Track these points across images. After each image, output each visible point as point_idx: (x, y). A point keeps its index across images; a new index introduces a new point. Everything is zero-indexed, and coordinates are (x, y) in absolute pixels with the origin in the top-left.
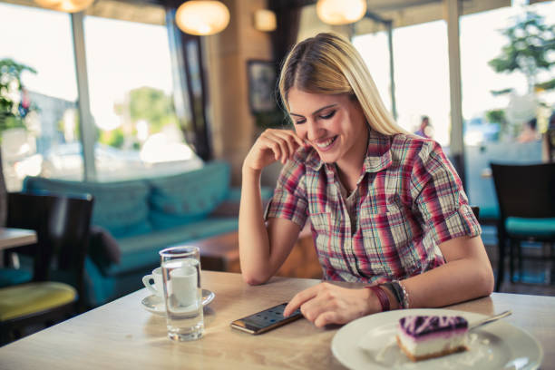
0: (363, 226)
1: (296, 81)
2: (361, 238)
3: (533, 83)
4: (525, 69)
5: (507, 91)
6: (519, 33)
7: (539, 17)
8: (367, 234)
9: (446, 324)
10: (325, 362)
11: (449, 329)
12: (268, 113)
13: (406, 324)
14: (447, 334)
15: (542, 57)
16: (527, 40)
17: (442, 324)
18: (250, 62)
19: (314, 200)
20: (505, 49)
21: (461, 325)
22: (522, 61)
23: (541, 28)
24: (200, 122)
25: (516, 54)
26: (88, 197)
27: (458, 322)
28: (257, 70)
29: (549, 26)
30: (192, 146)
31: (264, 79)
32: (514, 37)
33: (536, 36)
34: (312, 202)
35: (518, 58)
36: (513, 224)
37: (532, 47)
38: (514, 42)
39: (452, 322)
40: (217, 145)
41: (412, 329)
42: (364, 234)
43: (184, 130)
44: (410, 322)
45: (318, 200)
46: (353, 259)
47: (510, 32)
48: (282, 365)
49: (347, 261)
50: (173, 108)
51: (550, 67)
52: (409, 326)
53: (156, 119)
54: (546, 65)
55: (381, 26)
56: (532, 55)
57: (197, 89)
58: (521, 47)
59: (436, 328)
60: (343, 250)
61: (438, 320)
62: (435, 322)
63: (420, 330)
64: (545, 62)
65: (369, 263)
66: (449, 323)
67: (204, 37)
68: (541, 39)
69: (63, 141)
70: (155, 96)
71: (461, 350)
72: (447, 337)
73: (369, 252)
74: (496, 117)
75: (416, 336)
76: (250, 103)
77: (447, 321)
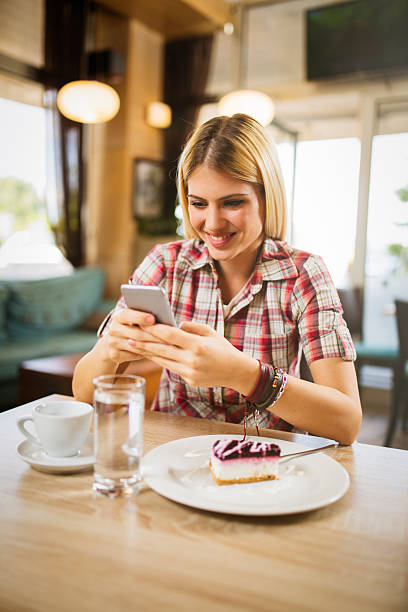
1: (208, 157)
9: (258, 450)
12: (153, 220)
18: (138, 161)
21: (274, 453)
24: (74, 223)
27: (271, 449)
28: (144, 170)
30: (63, 248)
31: (151, 181)
39: (265, 449)
40: (92, 249)
41: (220, 451)
43: (55, 230)
50: (44, 204)
52: (220, 448)
53: (21, 214)
55: (287, 137)
57: (73, 178)
59: (246, 453)
61: (251, 445)
62: (248, 447)
63: (228, 453)
66: (262, 449)
67: (87, 125)
70: (21, 188)
71: (269, 478)
72: (256, 463)
75: (221, 459)
76: (133, 206)
77: (260, 447)
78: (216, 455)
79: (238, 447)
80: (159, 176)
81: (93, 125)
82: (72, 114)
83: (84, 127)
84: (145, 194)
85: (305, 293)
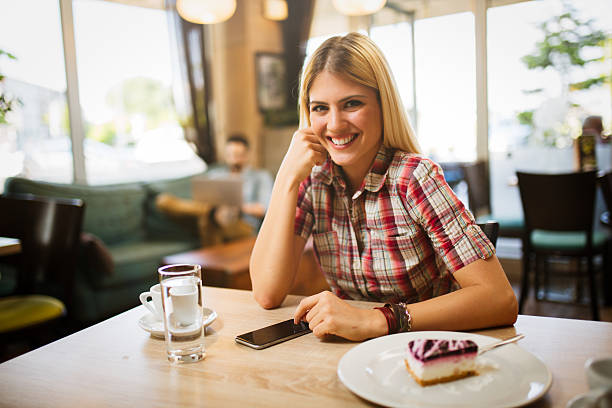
0: (373, 247)
1: (326, 67)
2: (371, 258)
3: (567, 83)
4: (558, 67)
5: (538, 91)
6: (554, 28)
7: (574, 10)
8: (377, 254)
9: (456, 348)
10: (330, 386)
11: (458, 353)
12: (278, 111)
13: (414, 349)
14: (456, 358)
15: (577, 54)
16: (562, 35)
17: (452, 348)
18: (259, 55)
19: (322, 216)
20: (538, 44)
21: (471, 349)
22: (556, 57)
23: (577, 23)
24: (202, 119)
25: (549, 50)
26: (78, 202)
27: (468, 346)
28: (266, 63)
29: (586, 21)
30: (195, 147)
31: (273, 73)
32: (548, 32)
33: (571, 31)
34: (319, 218)
35: (550, 55)
36: (539, 237)
37: (567, 43)
38: (548, 37)
39: (462, 346)
41: (420, 353)
42: (374, 255)
43: (184, 127)
44: (419, 346)
45: (326, 216)
46: (362, 281)
47: (544, 26)
48: (287, 389)
49: (355, 283)
50: (173, 101)
51: (586, 66)
52: (418, 349)
53: (153, 113)
54: (581, 63)
55: (403, 17)
56: (567, 51)
57: (199, 82)
58: (555, 42)
59: (445, 353)
60: (352, 270)
61: (447, 343)
62: (444, 346)
63: (428, 354)
64: (580, 60)
65: (379, 285)
66: (459, 347)
68: (577, 34)
69: (49, 136)
70: (151, 87)
71: (470, 374)
72: (456, 362)
73: (378, 274)
74: (526, 118)
75: (424, 360)
76: (258, 100)
77: (457, 344)
78: (417, 357)
79: (436, 346)
80: (281, 68)
81: (213, 25)
82: (192, 16)
83: (205, 28)
84: (269, 87)
85: (418, 203)
